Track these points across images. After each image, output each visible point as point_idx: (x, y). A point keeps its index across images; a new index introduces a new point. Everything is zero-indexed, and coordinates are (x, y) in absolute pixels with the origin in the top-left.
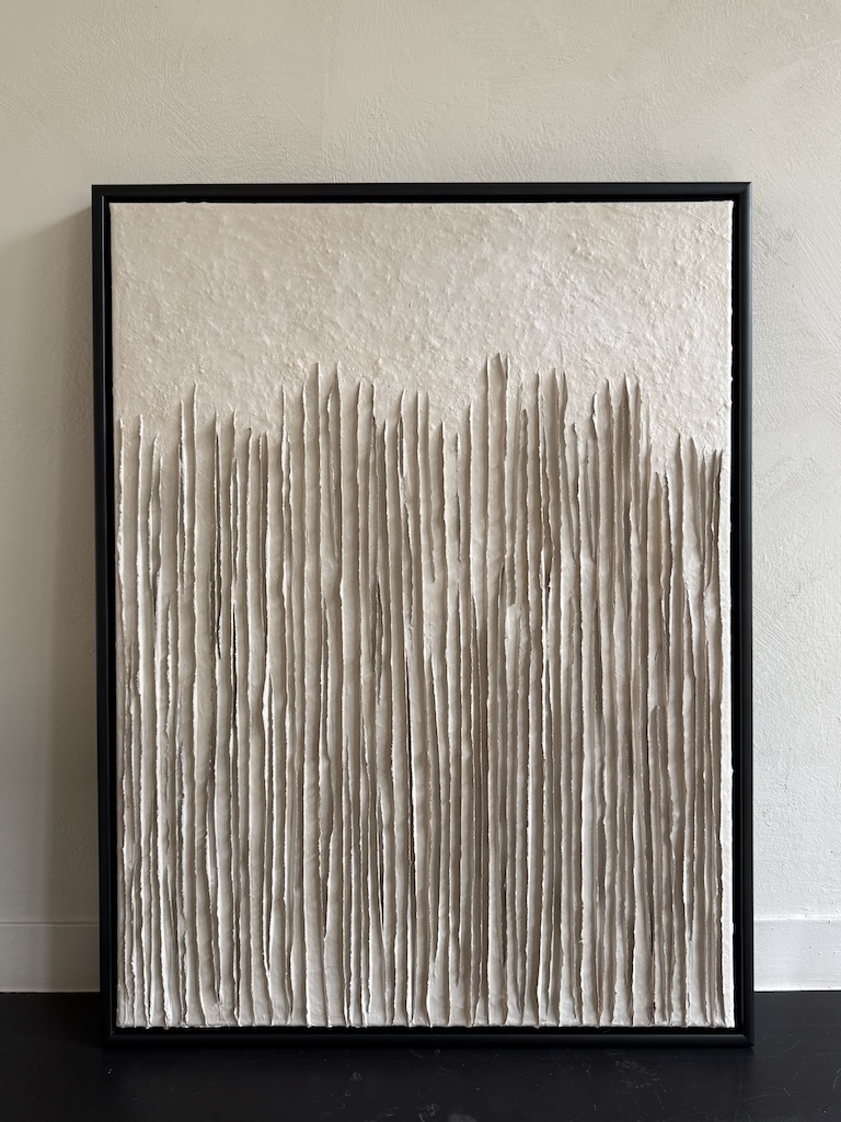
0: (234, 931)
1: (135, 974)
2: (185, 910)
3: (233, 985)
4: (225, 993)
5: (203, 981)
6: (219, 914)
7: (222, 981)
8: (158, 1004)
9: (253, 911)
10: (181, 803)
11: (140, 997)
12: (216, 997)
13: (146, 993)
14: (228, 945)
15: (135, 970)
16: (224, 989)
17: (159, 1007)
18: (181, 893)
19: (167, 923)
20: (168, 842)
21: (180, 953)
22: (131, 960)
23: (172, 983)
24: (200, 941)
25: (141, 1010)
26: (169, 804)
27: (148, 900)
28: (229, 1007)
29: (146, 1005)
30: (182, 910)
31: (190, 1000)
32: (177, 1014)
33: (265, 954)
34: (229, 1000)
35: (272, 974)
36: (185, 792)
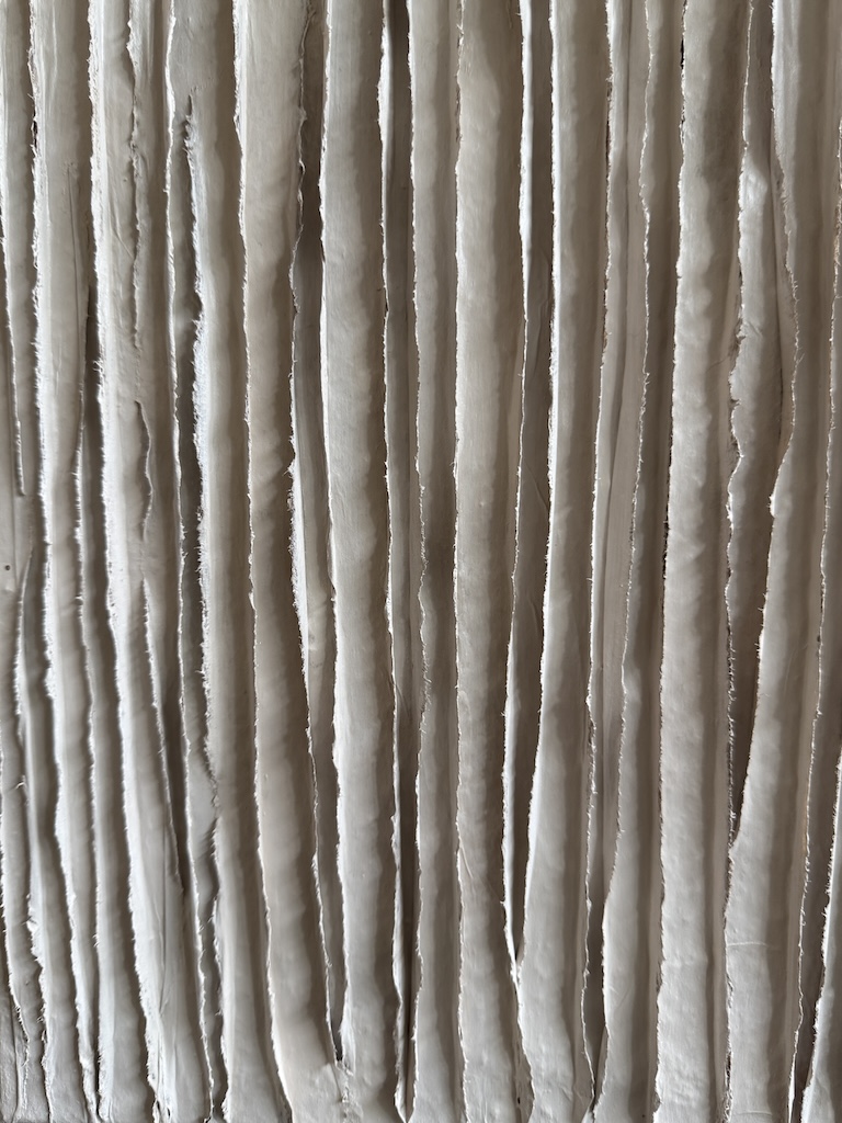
0: (396, 820)
1: (43, 960)
2: (215, 743)
3: (392, 1008)
4: (361, 1033)
5: (283, 990)
6: (341, 756)
7: (348, 995)
8: (128, 1060)
9: (467, 747)
10: (190, 336)
11: (66, 1036)
12: (328, 1046)
13: (83, 1024)
14: (370, 869)
15: (42, 949)
16: (355, 1019)
17: (130, 1072)
18: (197, 679)
19: (149, 788)
20: (145, 489)
21: (197, 896)
22: (24, 915)
23: (174, 995)
24: (271, 854)
25: (68, 1078)
26: (145, 345)
27: (75, 709)
28: (373, 1078)
29: (86, 1062)
30: (201, 745)
31: (239, 1050)
32: (193, 1096)
33: (507, 904)
34: (373, 1053)
35: (532, 973)
36: (206, 289)
